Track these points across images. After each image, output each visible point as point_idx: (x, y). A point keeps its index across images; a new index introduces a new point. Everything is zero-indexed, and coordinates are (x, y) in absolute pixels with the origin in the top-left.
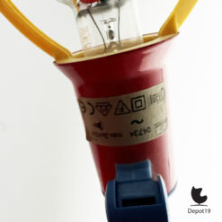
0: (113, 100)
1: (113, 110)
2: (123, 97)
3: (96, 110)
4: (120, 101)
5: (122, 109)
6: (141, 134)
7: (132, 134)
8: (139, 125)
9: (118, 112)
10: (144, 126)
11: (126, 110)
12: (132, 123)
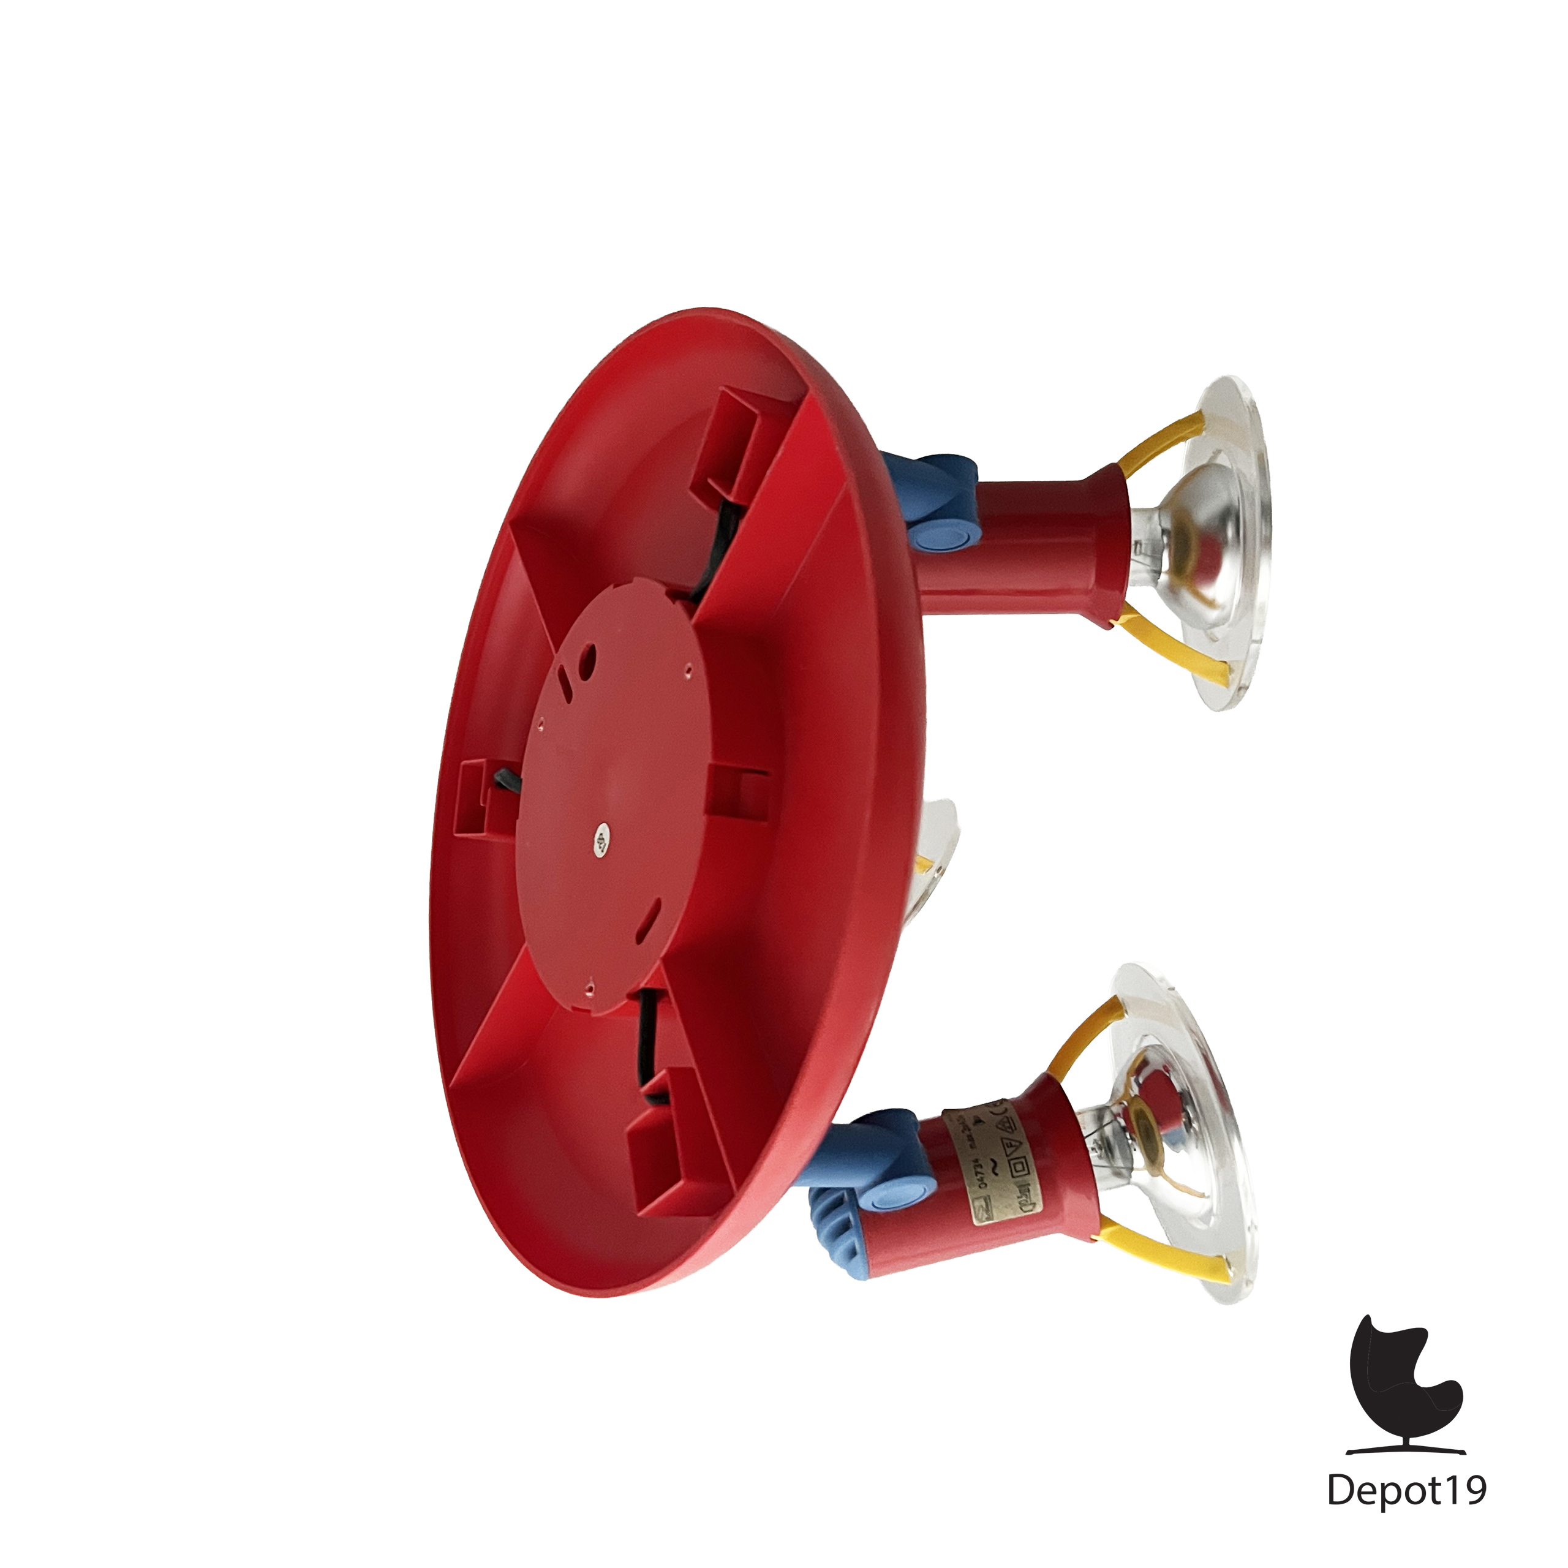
0: (1020, 1135)
1: (1006, 1135)
2: (1027, 1146)
3: (999, 1118)
4: (1021, 1143)
5: (1011, 1146)
6: (977, 1173)
7: (976, 1161)
8: (990, 1171)
9: (1005, 1141)
10: (989, 1177)
11: (1009, 1151)
12: (992, 1160)
